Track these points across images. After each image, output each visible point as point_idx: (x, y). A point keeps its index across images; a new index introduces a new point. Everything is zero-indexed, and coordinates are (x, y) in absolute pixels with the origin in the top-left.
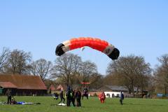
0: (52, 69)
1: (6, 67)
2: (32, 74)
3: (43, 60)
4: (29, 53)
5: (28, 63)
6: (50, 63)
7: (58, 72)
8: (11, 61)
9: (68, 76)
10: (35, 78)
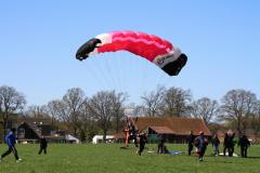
0: (218, 110)
1: (161, 108)
2: (193, 116)
3: (206, 99)
4: (189, 91)
5: (187, 103)
6: (215, 102)
7: (226, 114)
8: (167, 101)
9: (239, 118)
10: (197, 121)
